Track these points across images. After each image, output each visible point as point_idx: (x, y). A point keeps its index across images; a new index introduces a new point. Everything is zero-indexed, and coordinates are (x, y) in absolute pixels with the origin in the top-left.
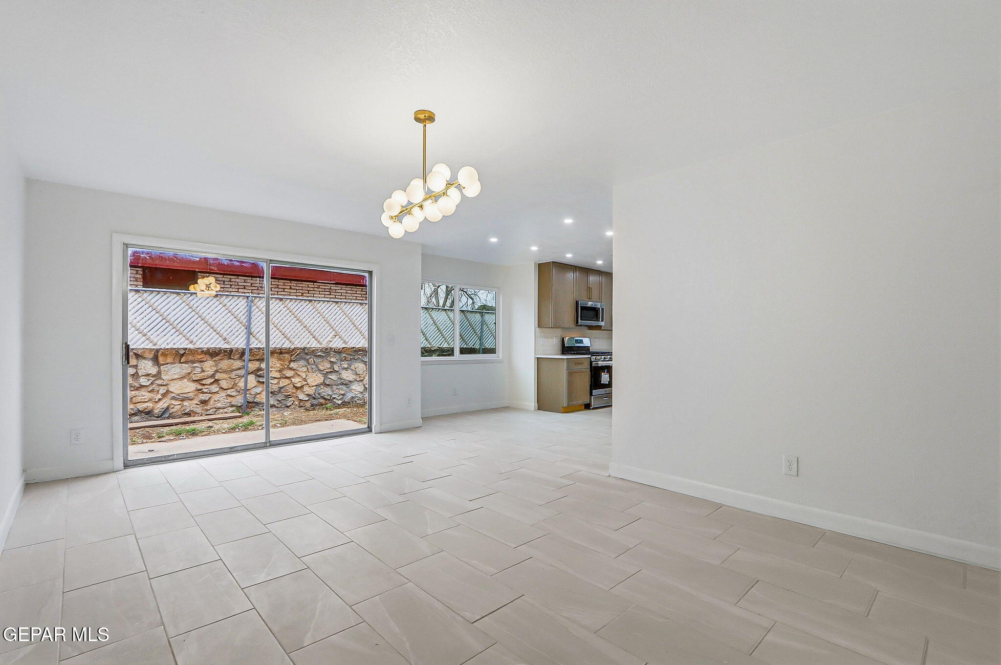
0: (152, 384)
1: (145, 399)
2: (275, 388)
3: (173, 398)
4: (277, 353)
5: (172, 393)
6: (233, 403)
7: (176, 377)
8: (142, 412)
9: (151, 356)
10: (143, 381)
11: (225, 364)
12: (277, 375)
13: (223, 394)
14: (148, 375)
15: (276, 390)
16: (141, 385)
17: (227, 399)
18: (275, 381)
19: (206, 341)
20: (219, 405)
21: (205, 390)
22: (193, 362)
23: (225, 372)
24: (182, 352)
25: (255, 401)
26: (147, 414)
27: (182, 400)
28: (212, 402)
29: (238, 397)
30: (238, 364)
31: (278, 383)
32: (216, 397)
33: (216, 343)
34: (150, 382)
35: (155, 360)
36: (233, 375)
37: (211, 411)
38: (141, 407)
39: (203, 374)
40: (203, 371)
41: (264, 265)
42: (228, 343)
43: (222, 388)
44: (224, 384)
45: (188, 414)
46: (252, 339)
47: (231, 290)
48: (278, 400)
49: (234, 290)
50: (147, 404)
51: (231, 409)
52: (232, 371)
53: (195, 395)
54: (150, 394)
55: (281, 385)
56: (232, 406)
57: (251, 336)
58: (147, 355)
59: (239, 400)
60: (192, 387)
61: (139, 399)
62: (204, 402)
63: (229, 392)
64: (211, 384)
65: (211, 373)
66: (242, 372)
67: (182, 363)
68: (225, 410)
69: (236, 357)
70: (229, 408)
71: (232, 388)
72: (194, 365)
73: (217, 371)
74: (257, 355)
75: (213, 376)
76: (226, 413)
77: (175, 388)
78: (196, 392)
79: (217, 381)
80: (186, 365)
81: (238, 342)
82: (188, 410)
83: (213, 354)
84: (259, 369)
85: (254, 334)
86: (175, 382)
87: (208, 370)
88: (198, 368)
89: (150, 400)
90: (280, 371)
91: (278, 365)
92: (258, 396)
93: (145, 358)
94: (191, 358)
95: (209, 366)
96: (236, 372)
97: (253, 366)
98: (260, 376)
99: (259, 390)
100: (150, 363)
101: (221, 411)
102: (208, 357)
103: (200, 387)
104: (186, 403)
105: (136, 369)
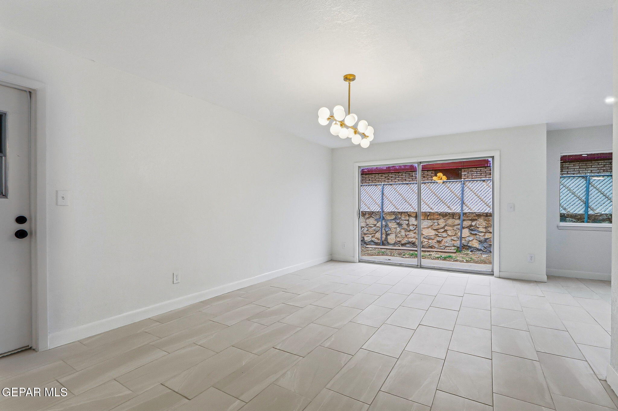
0: (415, 229)
1: (412, 236)
2: (482, 238)
3: (424, 238)
4: (483, 216)
5: (424, 235)
6: (455, 245)
7: (426, 227)
8: (410, 243)
9: (415, 215)
10: (411, 228)
11: (450, 221)
12: (484, 230)
13: (449, 239)
14: (413, 225)
15: (483, 240)
16: (410, 230)
17: (451, 242)
18: (482, 234)
19: (439, 208)
20: (447, 245)
21: (439, 235)
22: (434, 219)
23: (450, 226)
24: (428, 214)
25: (468, 245)
26: (413, 244)
27: (429, 239)
28: (443, 242)
29: (458, 241)
30: (457, 222)
31: (484, 235)
32: (445, 240)
33: (444, 209)
34: (414, 228)
35: (416, 217)
36: (455, 228)
37: (443, 247)
38: (410, 240)
39: (438, 226)
40: (439, 225)
41: (416, 165)
42: (451, 209)
43: (448, 235)
44: (449, 233)
45: (431, 247)
46: (465, 207)
47: (481, 176)
48: (484, 247)
49: (483, 176)
50: (412, 239)
51: (453, 248)
52: (454, 226)
53: (435, 237)
54: (414, 234)
55: (486, 237)
56: (454, 246)
57: (464, 205)
58: (412, 215)
59: (458, 243)
60: (433, 233)
61: (409, 236)
62: (439, 242)
63: (452, 238)
64: (443, 232)
65: (442, 226)
66: (459, 227)
67: (428, 220)
68: (450, 248)
69: (457, 217)
70: (452, 247)
71: (454, 236)
72: (434, 221)
73: (446, 225)
74: (470, 217)
75: (443, 228)
76: (450, 249)
77: (426, 232)
78: (435, 236)
79: (446, 231)
80: (430, 221)
81: (456, 209)
82: (431, 245)
83: (444, 215)
84: (471, 226)
85: (466, 204)
86: (425, 229)
87: (441, 224)
88: (435, 223)
89: (414, 237)
90: (486, 228)
91: (484, 224)
92: (470, 242)
93: (412, 217)
94: (432, 217)
95: (442, 222)
96: (457, 226)
97: (466, 223)
98: (472, 230)
99: (471, 239)
100: (414, 219)
101: (448, 248)
102: (441, 217)
103: (437, 233)
104: (430, 241)
105: (408, 221)
